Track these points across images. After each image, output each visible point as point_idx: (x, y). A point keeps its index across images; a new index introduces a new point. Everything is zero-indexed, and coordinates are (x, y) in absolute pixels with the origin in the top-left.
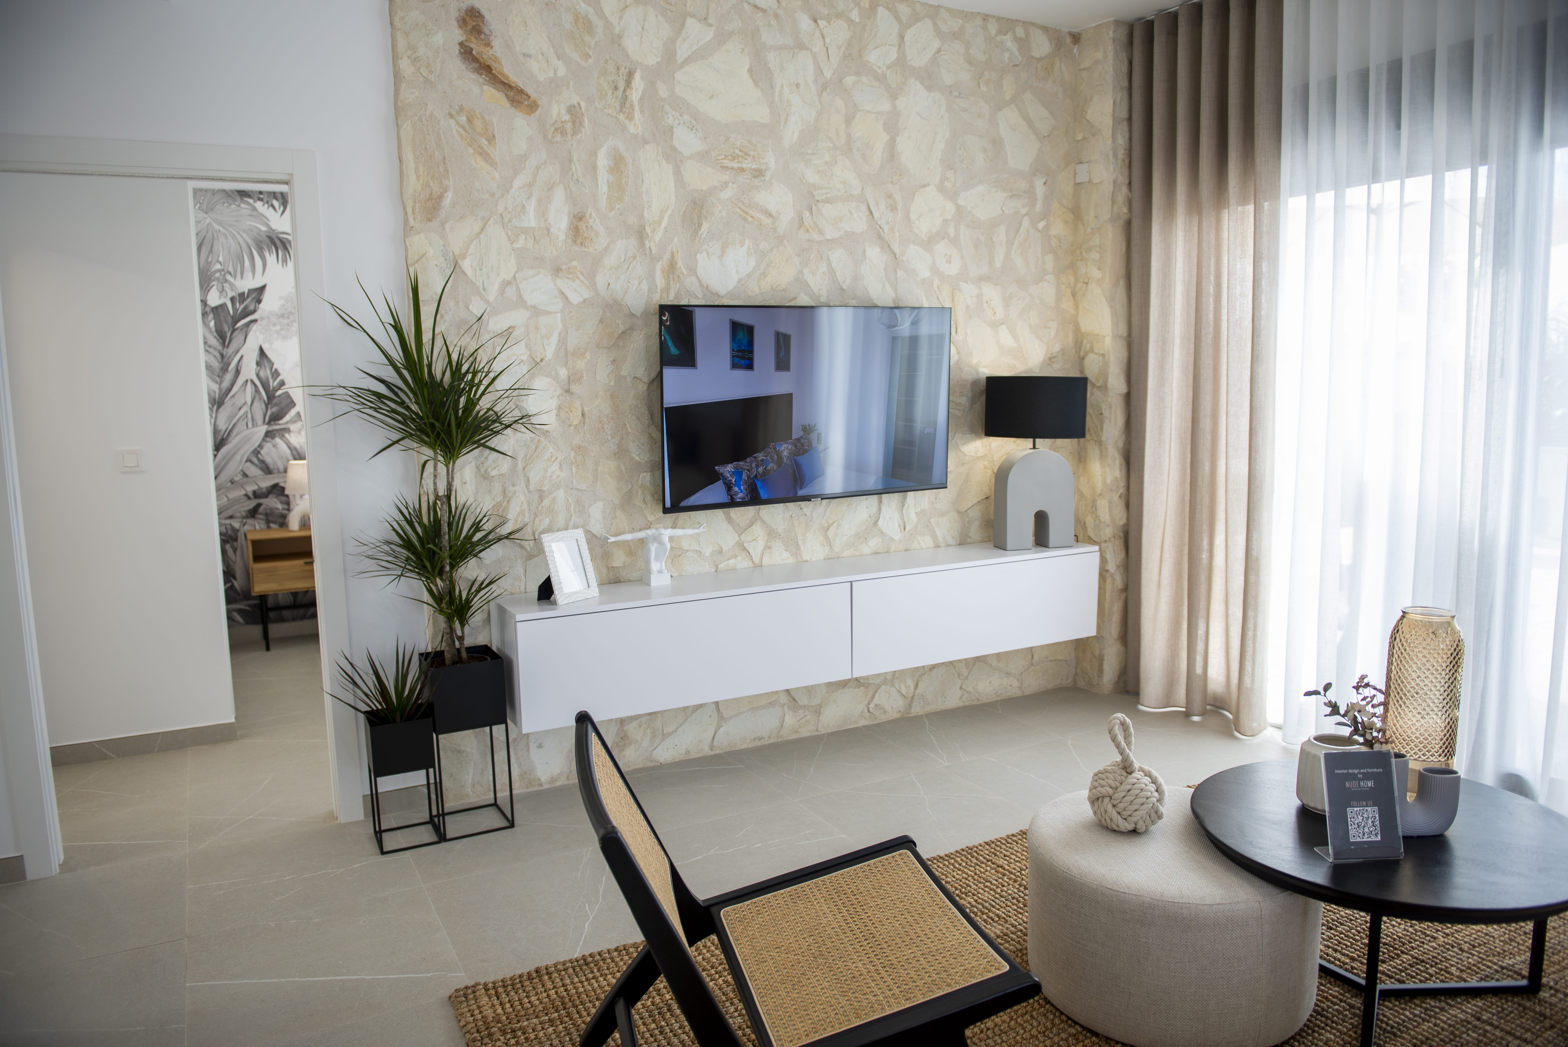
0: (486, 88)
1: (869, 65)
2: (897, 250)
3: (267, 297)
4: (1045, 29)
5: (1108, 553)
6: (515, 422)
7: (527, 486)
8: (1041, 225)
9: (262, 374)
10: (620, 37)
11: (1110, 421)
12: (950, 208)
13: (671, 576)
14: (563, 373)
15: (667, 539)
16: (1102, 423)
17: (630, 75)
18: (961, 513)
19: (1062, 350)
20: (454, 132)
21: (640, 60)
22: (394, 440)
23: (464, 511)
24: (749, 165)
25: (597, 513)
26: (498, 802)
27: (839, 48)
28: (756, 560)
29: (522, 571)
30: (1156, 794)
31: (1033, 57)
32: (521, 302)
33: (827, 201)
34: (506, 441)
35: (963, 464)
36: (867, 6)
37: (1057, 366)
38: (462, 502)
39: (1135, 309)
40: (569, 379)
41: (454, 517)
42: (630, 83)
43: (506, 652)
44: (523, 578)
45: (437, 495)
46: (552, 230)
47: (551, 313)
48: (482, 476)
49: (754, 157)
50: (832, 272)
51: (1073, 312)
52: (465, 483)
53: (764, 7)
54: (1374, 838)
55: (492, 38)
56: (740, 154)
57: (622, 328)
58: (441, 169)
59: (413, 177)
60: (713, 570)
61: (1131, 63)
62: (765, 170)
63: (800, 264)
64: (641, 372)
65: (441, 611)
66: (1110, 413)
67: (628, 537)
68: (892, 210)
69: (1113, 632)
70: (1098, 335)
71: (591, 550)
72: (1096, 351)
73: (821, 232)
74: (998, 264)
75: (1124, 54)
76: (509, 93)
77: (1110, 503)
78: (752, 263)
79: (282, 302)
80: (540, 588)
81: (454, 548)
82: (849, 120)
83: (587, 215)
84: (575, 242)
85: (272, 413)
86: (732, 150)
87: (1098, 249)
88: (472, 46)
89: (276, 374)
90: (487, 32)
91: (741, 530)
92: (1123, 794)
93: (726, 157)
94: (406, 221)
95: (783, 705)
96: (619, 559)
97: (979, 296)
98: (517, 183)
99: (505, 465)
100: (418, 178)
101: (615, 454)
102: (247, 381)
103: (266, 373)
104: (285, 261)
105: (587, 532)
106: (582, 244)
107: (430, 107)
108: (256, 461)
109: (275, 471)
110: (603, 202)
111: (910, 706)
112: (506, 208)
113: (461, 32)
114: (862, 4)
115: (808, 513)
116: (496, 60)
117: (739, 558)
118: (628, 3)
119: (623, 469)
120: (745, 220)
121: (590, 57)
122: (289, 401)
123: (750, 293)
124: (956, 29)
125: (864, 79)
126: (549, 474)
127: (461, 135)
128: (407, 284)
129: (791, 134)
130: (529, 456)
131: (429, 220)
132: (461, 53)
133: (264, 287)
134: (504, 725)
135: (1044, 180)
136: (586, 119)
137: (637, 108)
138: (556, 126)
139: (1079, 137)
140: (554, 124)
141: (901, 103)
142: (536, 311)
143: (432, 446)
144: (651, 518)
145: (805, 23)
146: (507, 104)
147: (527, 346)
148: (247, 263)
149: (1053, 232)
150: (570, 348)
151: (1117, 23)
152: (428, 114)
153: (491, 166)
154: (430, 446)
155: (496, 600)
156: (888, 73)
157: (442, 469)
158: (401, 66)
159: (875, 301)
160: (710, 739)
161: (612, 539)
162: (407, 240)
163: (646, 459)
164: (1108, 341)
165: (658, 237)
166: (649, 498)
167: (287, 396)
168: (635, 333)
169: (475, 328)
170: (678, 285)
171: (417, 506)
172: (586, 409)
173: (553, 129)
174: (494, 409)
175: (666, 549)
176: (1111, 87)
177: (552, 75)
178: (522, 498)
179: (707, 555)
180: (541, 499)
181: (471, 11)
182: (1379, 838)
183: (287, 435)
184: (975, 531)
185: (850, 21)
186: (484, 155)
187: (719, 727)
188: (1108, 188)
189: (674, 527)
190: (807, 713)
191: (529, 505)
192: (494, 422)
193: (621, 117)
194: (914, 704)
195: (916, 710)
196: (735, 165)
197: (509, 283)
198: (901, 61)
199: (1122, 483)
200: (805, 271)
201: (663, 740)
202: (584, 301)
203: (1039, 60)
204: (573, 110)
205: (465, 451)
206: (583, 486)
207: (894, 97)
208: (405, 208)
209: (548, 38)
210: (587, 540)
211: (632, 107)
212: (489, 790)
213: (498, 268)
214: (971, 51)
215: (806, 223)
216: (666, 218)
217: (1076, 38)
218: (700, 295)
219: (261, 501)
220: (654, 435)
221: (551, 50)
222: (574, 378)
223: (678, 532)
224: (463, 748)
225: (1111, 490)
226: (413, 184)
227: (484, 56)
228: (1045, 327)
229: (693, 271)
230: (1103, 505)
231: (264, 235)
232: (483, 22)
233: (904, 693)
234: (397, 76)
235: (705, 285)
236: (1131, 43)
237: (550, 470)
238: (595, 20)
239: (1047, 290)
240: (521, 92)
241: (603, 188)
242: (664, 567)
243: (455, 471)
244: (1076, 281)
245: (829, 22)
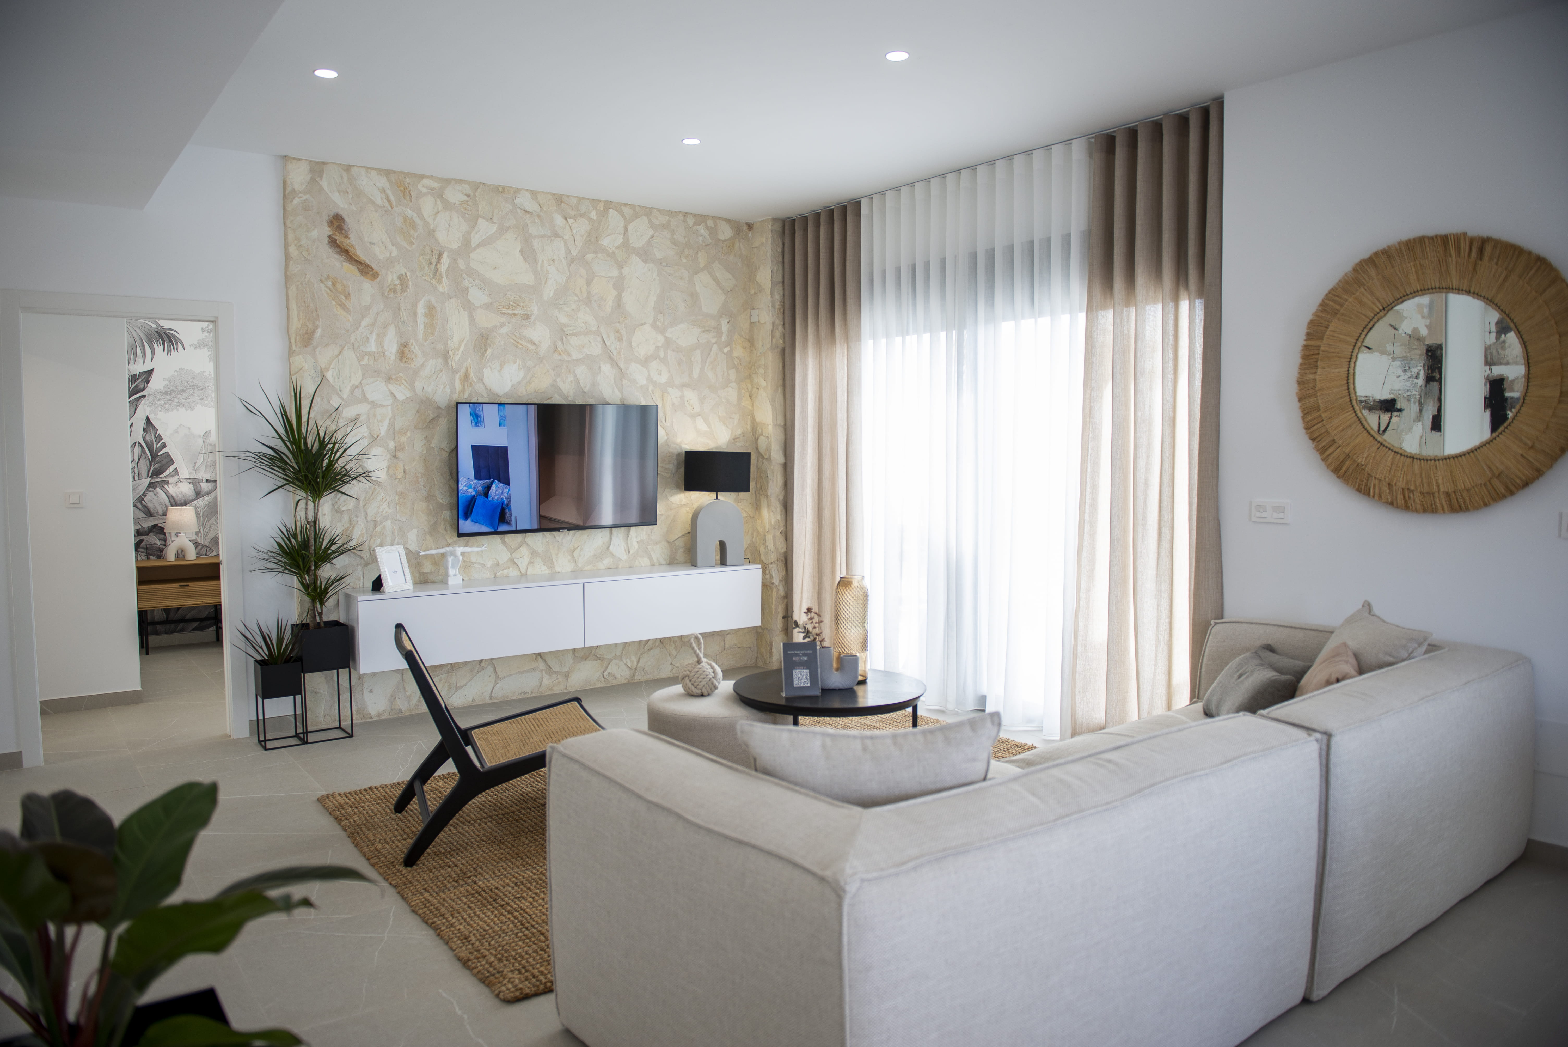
0: (344, 263)
1: (603, 247)
2: (622, 366)
3: (154, 378)
4: (728, 221)
5: (773, 571)
6: (360, 475)
7: (366, 518)
8: (726, 350)
9: (148, 438)
10: (434, 231)
11: (773, 482)
12: (661, 339)
13: (463, 580)
14: (392, 445)
15: (460, 554)
16: (768, 483)
17: (440, 255)
18: (670, 542)
19: (743, 433)
20: (323, 292)
21: (447, 246)
22: (279, 486)
23: (323, 533)
24: (520, 312)
25: (413, 536)
26: (342, 726)
27: (582, 236)
28: (523, 571)
29: (361, 573)
30: (713, 674)
31: (719, 240)
32: (364, 399)
33: (574, 335)
34: (352, 488)
35: (671, 509)
36: (602, 209)
37: (739, 444)
38: (323, 527)
39: (788, 408)
40: (396, 449)
41: (318, 535)
42: (440, 260)
43: (350, 623)
44: (362, 578)
45: (307, 521)
46: (386, 353)
47: (385, 406)
48: (336, 510)
49: (523, 307)
50: (577, 381)
51: (750, 408)
52: (324, 515)
53: (531, 211)
54: (806, 685)
55: (349, 233)
56: (514, 304)
57: (432, 416)
58: (314, 314)
59: (295, 319)
60: (493, 577)
61: (784, 245)
62: (531, 315)
63: (555, 375)
64: (444, 445)
65: (308, 594)
66: (773, 477)
67: (433, 552)
68: (619, 340)
69: (778, 626)
70: (765, 424)
71: (408, 561)
72: (764, 435)
73: (569, 355)
74: (695, 375)
75: (780, 240)
76: (359, 267)
77: (774, 537)
78: (522, 374)
79: (166, 382)
80: (374, 582)
81: (318, 555)
82: (589, 283)
83: (410, 344)
84: (401, 361)
85: (155, 469)
86: (508, 302)
87: (763, 367)
88: (336, 238)
89: (159, 438)
90: (346, 229)
91: (512, 551)
92: (694, 674)
93: (504, 307)
94: (290, 347)
95: (542, 671)
96: (427, 568)
97: (682, 397)
98: (364, 323)
99: (351, 504)
100: (299, 320)
101: (426, 498)
102: (136, 443)
103: (150, 437)
104: (169, 351)
105: (406, 549)
106: (406, 362)
107: (308, 276)
108: (140, 506)
109: (155, 514)
110: (421, 336)
111: (634, 675)
112: (356, 339)
113: (329, 229)
114: (598, 208)
115: (560, 540)
116: (352, 246)
117: (511, 569)
118: (440, 210)
119: (431, 508)
120: (517, 347)
121: (414, 244)
122: (169, 459)
123: (520, 394)
124: (665, 222)
125: (600, 255)
126: (381, 510)
127: (328, 294)
128: (290, 387)
129: (549, 291)
130: (367, 499)
131: (306, 347)
132: (329, 242)
133: (152, 370)
134: (348, 669)
135: (728, 320)
136: (410, 283)
137: (444, 276)
138: (390, 287)
139: (752, 292)
140: (389, 286)
141: (625, 271)
142: (374, 405)
143: (305, 491)
144: (450, 541)
145: (559, 220)
146: (358, 274)
147: (368, 427)
148: (139, 352)
149: (735, 354)
150: (397, 428)
151: (775, 220)
152: (306, 280)
153: (347, 313)
154: (304, 490)
155: (343, 590)
156: (617, 252)
157: (311, 505)
158: (290, 251)
159: (607, 400)
160: (490, 692)
161: (423, 553)
162: (291, 359)
163: (447, 502)
164: (770, 428)
165: (457, 358)
166: (448, 527)
167: (167, 455)
168: (441, 419)
169: (334, 415)
170: (470, 389)
171: (294, 529)
172: (406, 468)
173: (388, 289)
174: (345, 467)
175: (459, 560)
176: (770, 261)
177: (388, 256)
178: (362, 525)
179: (489, 566)
180: (375, 526)
181: (336, 216)
182: (809, 685)
183: (166, 486)
184: (680, 555)
185: (590, 219)
186: (343, 306)
187: (496, 684)
188: (769, 327)
189: (466, 546)
190: (559, 676)
191: (367, 530)
192: (345, 475)
193: (434, 282)
194: (637, 674)
195: (639, 677)
196: (510, 312)
197: (357, 387)
198: (626, 244)
199: (782, 524)
200: (558, 380)
201: (456, 691)
202: (407, 398)
203: (724, 241)
204: (401, 278)
205: (325, 494)
206: (404, 519)
207: (620, 267)
208: (290, 339)
209: (386, 232)
210: (406, 553)
211: (441, 275)
212: (335, 720)
213: (350, 377)
214: (675, 236)
215: (559, 349)
216: (463, 345)
217: (750, 226)
218: (485, 395)
219: (143, 538)
220: (452, 486)
221: (388, 240)
222: (399, 448)
223: (468, 549)
224: (318, 691)
225: (775, 528)
226: (295, 324)
227: (344, 244)
228: (730, 418)
229: (481, 380)
230: (769, 538)
231: (153, 331)
232: (344, 223)
233: (629, 666)
234: (287, 257)
235: (489, 389)
236: (784, 233)
237: (381, 508)
238: (418, 221)
239: (731, 393)
240: (368, 266)
241: (421, 326)
242: (458, 572)
243: (320, 506)
244: (752, 387)
245: (575, 220)
